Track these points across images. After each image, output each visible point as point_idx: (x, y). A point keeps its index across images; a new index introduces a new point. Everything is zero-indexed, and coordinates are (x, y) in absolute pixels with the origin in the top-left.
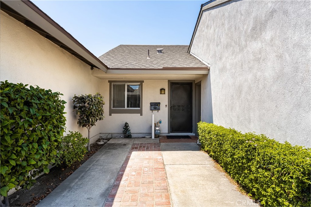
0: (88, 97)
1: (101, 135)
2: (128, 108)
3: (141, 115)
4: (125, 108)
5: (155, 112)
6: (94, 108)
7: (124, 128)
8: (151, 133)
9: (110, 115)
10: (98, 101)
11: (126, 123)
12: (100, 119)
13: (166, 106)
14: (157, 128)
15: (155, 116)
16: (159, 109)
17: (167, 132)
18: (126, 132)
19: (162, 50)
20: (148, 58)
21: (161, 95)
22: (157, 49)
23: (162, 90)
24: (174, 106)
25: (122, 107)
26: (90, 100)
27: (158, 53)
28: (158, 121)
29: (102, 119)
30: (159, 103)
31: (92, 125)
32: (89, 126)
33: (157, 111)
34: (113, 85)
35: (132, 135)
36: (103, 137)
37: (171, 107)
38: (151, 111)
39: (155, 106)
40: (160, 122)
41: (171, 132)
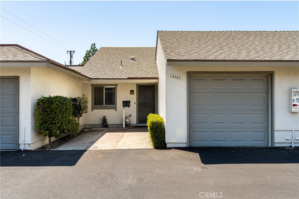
0: (79, 98)
1: (85, 126)
2: (106, 105)
3: (116, 110)
4: (103, 105)
5: (127, 108)
6: (83, 105)
7: (102, 120)
8: (123, 124)
9: (92, 110)
10: (85, 101)
11: (104, 117)
12: (86, 112)
13: (135, 103)
14: (127, 120)
15: (125, 111)
16: (129, 106)
17: (136, 123)
18: (104, 123)
19: (134, 58)
20: (121, 67)
21: (131, 95)
22: (131, 57)
23: (132, 92)
24: (141, 104)
25: (101, 105)
26: (80, 100)
27: (131, 61)
28: (128, 115)
29: (87, 112)
30: (130, 101)
31: (81, 116)
32: (78, 117)
33: (128, 107)
34: (94, 88)
35: (109, 125)
36: (87, 128)
37: (139, 104)
38: (124, 107)
39: (126, 104)
40: (130, 116)
41: (139, 123)
